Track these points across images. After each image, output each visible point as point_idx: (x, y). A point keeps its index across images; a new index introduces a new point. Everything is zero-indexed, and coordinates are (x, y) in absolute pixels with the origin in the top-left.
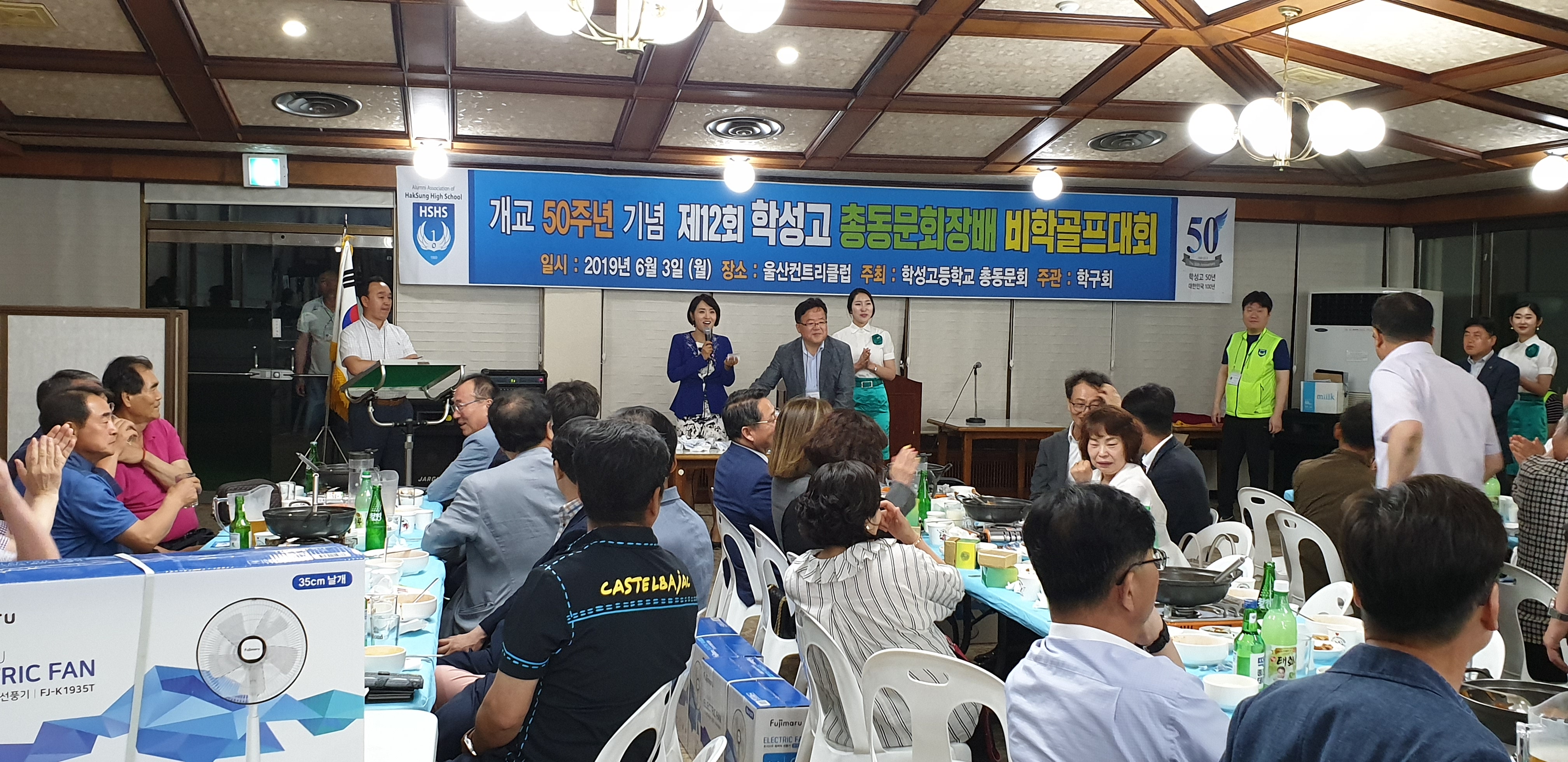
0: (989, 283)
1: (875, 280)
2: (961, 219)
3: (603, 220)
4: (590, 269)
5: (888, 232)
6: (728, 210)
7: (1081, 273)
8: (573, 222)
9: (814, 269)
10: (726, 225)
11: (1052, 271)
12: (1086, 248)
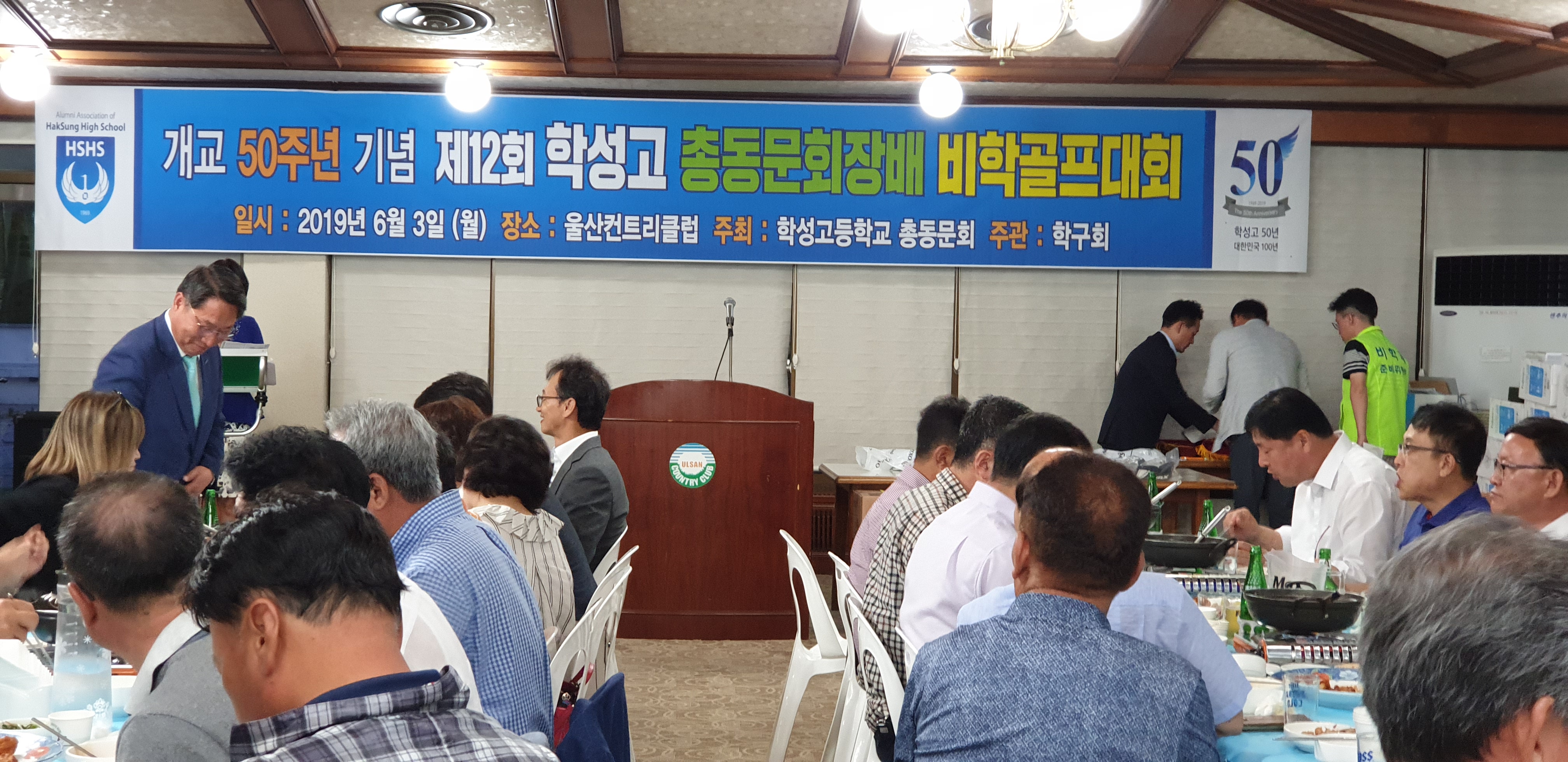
0: (914, 243)
1: (736, 238)
2: (868, 149)
3: (325, 155)
4: (308, 226)
5: (755, 168)
6: (512, 138)
7: (1058, 227)
8: (283, 159)
9: (642, 223)
10: (507, 160)
11: (1012, 224)
12: (1067, 190)
